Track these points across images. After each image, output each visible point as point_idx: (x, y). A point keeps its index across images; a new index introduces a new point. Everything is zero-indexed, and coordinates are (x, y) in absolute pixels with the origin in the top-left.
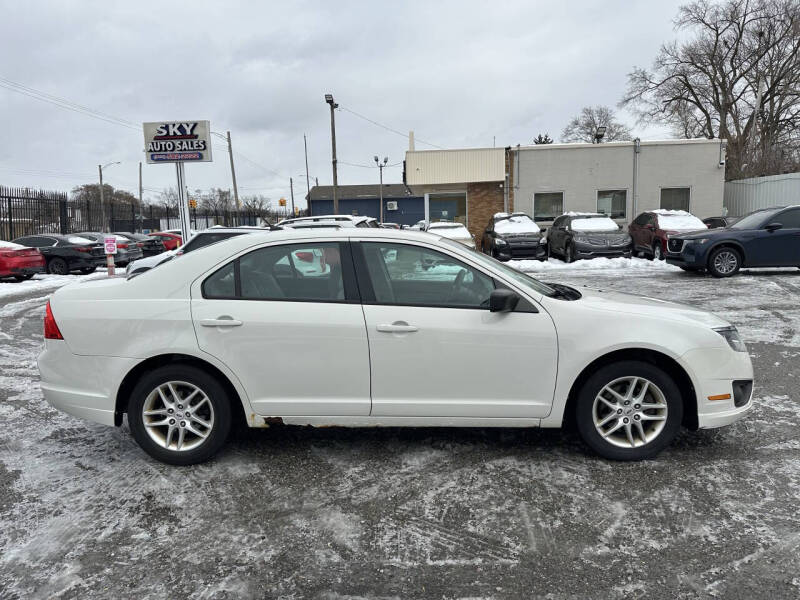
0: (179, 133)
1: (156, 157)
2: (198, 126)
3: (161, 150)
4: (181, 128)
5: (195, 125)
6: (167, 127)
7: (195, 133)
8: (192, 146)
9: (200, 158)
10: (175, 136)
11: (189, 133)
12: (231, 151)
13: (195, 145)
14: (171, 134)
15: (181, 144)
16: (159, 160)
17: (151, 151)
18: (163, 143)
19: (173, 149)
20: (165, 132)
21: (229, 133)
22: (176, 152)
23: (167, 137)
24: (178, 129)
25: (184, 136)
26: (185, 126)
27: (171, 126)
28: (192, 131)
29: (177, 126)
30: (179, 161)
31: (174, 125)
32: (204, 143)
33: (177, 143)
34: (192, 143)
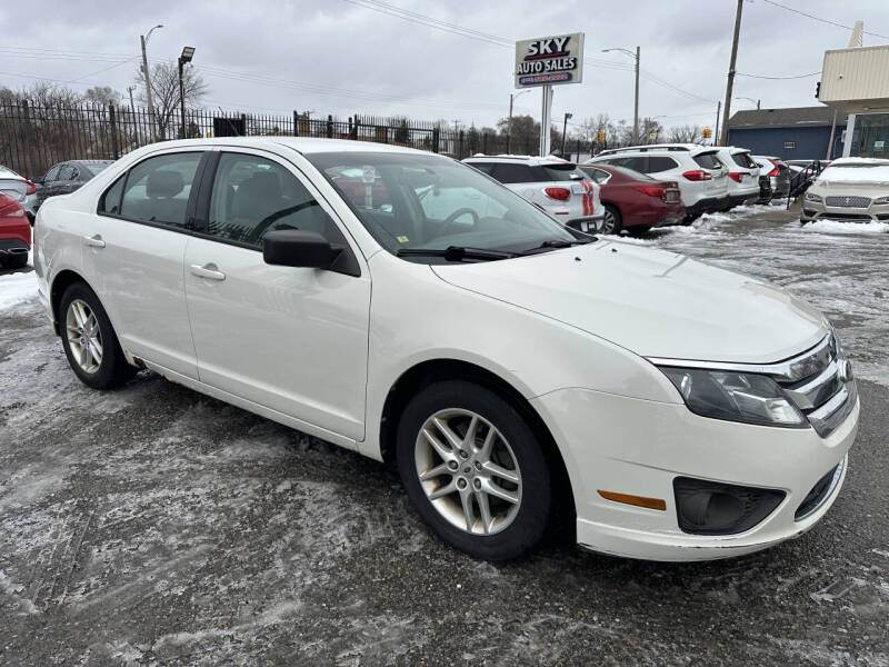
0: (549, 51)
1: (523, 81)
2: (571, 41)
3: (529, 72)
4: (552, 45)
5: (568, 39)
6: (538, 45)
7: (567, 49)
8: (562, 65)
9: (569, 79)
10: (546, 55)
11: (560, 49)
12: (637, 71)
13: (565, 63)
14: (542, 52)
15: (550, 64)
16: (527, 84)
17: (520, 73)
18: (532, 64)
19: (542, 71)
20: (536, 51)
21: (638, 48)
22: (545, 73)
23: (537, 57)
24: (550, 46)
25: (555, 54)
26: (557, 41)
27: (542, 43)
28: (563, 46)
29: (548, 43)
30: (547, 83)
31: (546, 42)
32: (575, 61)
33: (547, 62)
34: (562, 61)
